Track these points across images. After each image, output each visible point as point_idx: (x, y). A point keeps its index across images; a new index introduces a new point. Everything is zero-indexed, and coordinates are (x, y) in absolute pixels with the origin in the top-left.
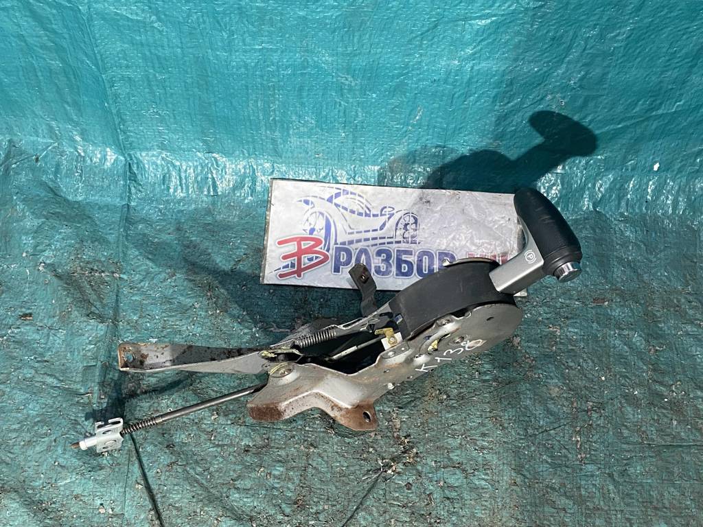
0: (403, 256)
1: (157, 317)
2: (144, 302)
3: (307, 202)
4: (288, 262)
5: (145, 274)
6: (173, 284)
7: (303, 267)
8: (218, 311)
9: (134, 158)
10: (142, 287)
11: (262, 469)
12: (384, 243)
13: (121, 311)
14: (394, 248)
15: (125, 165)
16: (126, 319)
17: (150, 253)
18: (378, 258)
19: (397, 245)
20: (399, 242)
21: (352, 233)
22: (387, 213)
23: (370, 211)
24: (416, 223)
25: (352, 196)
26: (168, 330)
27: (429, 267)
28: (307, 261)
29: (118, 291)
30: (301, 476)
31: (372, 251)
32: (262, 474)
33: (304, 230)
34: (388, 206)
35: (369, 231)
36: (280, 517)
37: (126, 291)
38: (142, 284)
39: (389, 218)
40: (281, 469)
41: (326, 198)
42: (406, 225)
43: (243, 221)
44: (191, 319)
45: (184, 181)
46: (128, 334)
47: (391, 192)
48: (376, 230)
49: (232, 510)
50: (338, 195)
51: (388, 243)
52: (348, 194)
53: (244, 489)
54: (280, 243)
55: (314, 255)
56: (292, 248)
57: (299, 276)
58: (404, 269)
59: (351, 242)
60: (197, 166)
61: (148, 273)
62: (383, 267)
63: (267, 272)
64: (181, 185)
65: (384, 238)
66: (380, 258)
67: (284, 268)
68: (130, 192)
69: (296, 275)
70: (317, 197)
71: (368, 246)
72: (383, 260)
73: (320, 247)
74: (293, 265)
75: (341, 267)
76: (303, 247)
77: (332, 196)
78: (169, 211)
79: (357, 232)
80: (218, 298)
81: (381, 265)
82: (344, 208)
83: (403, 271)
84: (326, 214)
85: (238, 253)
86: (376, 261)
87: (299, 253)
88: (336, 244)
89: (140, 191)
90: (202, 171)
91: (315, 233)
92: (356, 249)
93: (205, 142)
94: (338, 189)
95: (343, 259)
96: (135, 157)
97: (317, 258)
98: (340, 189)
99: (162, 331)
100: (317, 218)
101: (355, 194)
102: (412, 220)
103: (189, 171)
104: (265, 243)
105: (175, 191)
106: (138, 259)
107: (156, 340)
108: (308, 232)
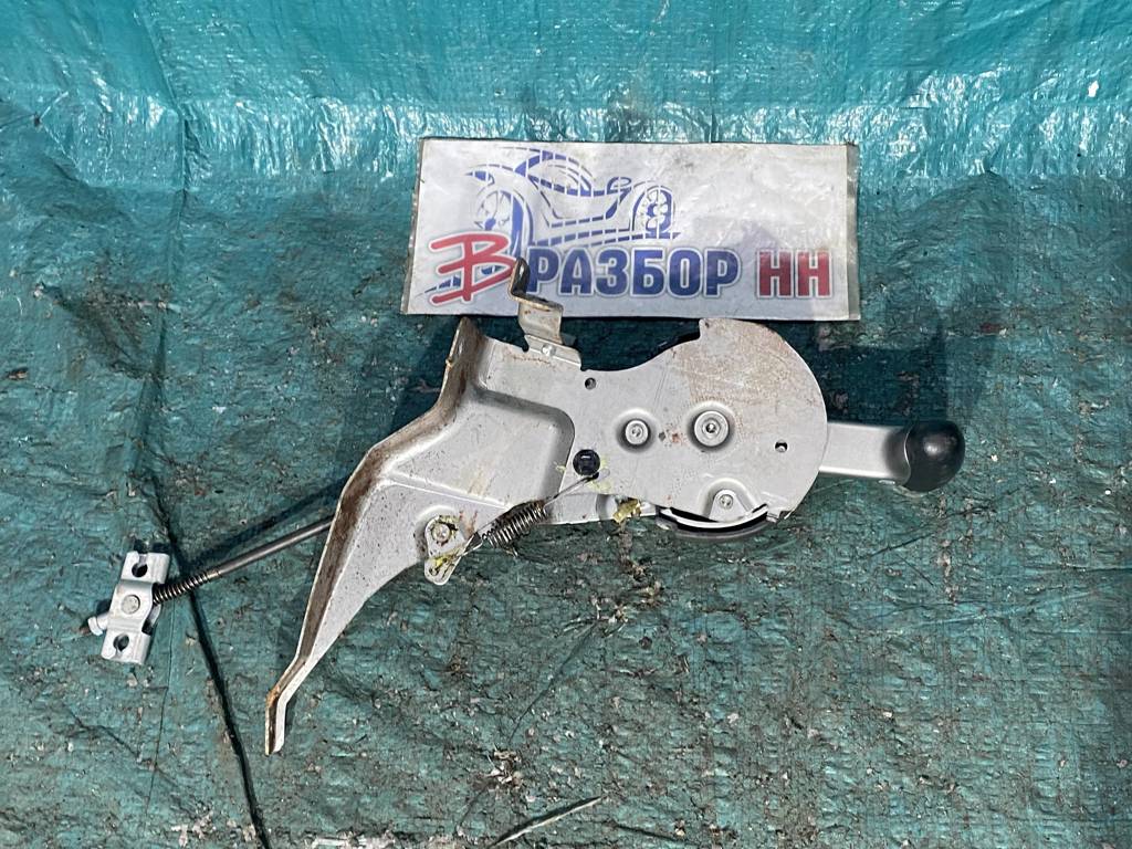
0: (646, 260)
1: (227, 371)
2: (207, 348)
3: (481, 176)
4: (450, 276)
5: (209, 302)
6: (256, 318)
7: (474, 283)
8: (329, 361)
9: (191, 112)
10: (204, 324)
11: (394, 615)
12: (614, 240)
13: (168, 362)
14: (630, 248)
15: (179, 125)
16: (177, 375)
17: (220, 270)
18: (603, 265)
19: (637, 242)
20: (640, 237)
21: (559, 225)
22: (619, 188)
23: (589, 186)
24: (669, 202)
25: (559, 162)
26: (245, 392)
27: (690, 277)
28: (480, 274)
29: (164, 330)
30: (460, 625)
31: (593, 253)
32: (394, 623)
33: (477, 223)
34: (620, 176)
35: (588, 220)
36: (421, 692)
37: (176, 330)
38: (205, 318)
39: (622, 197)
40: (427, 614)
41: (515, 167)
42: (651, 208)
43: (376, 214)
44: (283, 374)
45: (276, 150)
46: (179, 399)
47: (626, 152)
48: (601, 218)
49: (341, 681)
50: (534, 161)
51: (620, 239)
52: (551, 158)
53: (363, 648)
54: (435, 246)
55: (493, 264)
56: (455, 253)
57: (467, 298)
58: (649, 282)
59: (556, 241)
60: (297, 122)
61: (215, 301)
62: (612, 281)
63: (413, 293)
64: (272, 155)
65: (614, 231)
66: (607, 266)
67: (442, 286)
68: (188, 171)
69: (461, 298)
70: (498, 166)
71: (586, 246)
72: (610, 269)
73: (504, 250)
74: (457, 282)
75: (539, 282)
76: (475, 252)
77: (525, 163)
78: (253, 201)
79: (568, 224)
80: (330, 339)
81: (608, 277)
82: (543, 182)
83: (645, 285)
84: (513, 194)
85: (365, 266)
86: (600, 271)
87: (469, 262)
88: (531, 243)
89: (204, 167)
90: (305, 131)
91: (496, 227)
92: (566, 252)
93: (306, 78)
94: (535, 150)
95: (543, 268)
96: (194, 110)
97: (497, 268)
98: (538, 151)
99: (235, 395)
100: (499, 202)
101: (563, 158)
102: (663, 199)
103: (284, 132)
104: (410, 246)
105: (263, 165)
106: (200, 279)
107: (224, 408)
108: (483, 226)
